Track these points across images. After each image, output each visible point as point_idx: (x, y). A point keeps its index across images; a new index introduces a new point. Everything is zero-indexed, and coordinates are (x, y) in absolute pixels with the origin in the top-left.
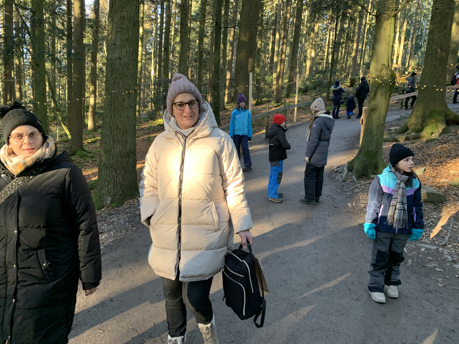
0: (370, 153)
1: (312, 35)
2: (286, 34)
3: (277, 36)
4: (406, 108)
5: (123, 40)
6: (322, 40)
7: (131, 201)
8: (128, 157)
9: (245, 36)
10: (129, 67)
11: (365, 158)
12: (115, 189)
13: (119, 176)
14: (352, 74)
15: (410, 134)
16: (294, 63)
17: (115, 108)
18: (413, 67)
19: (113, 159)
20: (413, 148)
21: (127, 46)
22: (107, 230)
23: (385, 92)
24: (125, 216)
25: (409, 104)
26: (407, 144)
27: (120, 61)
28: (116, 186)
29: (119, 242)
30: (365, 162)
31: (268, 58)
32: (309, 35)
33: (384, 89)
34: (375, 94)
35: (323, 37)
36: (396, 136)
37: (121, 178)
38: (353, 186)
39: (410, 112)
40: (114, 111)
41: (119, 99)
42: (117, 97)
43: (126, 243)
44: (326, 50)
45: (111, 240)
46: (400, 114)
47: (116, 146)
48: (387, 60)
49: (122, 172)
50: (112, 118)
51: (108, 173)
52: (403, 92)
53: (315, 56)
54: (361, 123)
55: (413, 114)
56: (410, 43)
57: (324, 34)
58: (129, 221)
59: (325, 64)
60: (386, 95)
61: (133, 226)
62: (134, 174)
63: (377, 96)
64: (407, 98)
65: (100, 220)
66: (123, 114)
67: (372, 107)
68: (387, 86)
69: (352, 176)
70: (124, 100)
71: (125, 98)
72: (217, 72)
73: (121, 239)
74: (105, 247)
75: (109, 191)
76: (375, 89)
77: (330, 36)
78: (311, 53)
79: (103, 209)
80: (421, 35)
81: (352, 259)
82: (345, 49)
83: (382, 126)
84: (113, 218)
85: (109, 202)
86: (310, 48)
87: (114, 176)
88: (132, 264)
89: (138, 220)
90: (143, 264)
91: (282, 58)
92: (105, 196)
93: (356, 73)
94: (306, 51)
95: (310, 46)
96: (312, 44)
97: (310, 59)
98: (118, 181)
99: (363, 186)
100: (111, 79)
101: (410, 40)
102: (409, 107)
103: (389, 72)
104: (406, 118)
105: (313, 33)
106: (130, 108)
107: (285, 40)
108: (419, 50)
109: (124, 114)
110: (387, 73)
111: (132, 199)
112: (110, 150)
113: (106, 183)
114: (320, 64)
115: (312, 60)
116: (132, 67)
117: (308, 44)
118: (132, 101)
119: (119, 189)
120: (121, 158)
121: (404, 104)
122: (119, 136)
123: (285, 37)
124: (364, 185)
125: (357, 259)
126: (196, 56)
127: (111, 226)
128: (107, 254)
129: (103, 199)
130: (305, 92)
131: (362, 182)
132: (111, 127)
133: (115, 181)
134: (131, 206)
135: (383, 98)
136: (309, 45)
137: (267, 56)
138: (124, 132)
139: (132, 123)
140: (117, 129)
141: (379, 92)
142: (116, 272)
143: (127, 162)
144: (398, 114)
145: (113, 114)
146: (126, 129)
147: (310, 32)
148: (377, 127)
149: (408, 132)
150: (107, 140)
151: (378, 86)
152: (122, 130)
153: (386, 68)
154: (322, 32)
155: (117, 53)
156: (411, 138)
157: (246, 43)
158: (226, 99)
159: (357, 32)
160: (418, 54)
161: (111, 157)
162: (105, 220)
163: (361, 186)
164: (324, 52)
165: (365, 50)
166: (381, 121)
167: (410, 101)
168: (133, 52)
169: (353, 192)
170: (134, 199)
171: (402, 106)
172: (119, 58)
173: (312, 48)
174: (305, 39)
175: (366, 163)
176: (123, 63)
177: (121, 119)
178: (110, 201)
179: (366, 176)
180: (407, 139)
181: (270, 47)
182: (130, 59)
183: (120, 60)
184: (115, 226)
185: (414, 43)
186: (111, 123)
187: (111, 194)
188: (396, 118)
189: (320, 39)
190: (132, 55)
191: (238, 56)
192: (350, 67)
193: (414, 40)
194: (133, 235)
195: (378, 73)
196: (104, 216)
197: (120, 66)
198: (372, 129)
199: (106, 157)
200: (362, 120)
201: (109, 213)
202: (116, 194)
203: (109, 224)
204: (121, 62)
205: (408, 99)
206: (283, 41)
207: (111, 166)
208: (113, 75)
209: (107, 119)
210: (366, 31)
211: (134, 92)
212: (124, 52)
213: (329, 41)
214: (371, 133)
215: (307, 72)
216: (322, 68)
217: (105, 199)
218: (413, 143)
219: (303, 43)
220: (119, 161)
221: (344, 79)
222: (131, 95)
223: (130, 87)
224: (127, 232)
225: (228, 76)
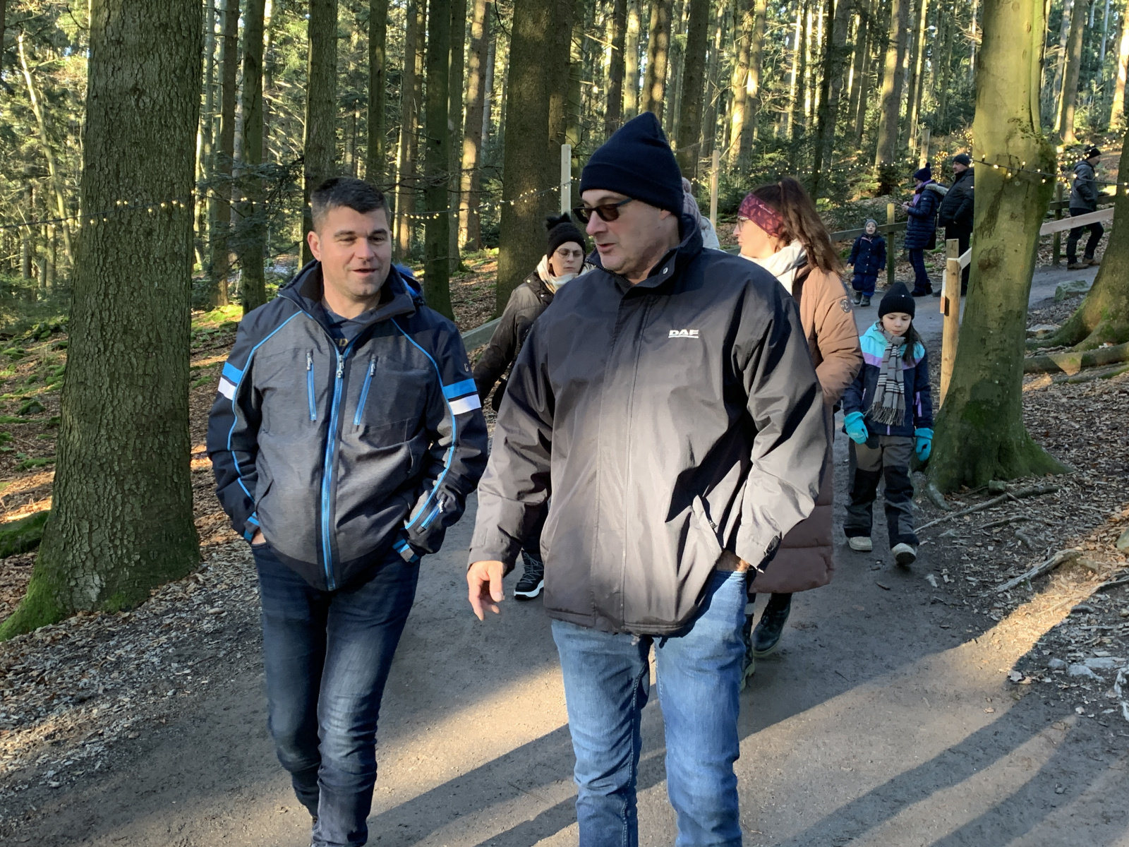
0: (984, 407)
1: (748, 20)
2: (663, 15)
3: (633, 23)
4: (1069, 263)
5: (150, 26)
6: (779, 38)
7: (174, 587)
8: (164, 432)
9: (536, 21)
10: (170, 121)
11: (966, 427)
12: (115, 547)
13: (132, 499)
14: (886, 152)
15: (1095, 346)
16: (692, 116)
17: (118, 259)
18: (1078, 130)
19: (109, 439)
20: (1109, 393)
21: (163, 49)
22: (105, 690)
23: (1025, 207)
24: (163, 639)
25: (1080, 253)
26: (1088, 380)
27: (137, 101)
28: (119, 535)
29: (155, 728)
30: (967, 439)
31: (597, 97)
32: (738, 20)
33: (1021, 198)
34: (992, 216)
35: (780, 30)
36: (1052, 355)
37: (137, 505)
38: (932, 517)
39: (1089, 276)
40: (117, 270)
41: (134, 228)
42: (125, 221)
43: (182, 731)
44: (794, 73)
45: (126, 723)
46: (1056, 282)
47: (120, 394)
48: (1027, 106)
49: (143, 484)
50: (106, 295)
51: (92, 491)
52: (1059, 212)
53: (759, 91)
54: (942, 312)
55: (1103, 283)
56: (1062, 52)
57: (784, 17)
58: (179, 656)
59: (790, 119)
60: (1027, 217)
61: (196, 673)
62: (182, 492)
63: (999, 219)
64: (1073, 230)
65: (69, 655)
66: (146, 284)
67: (984, 256)
68: (1031, 188)
69: (926, 486)
70: (149, 233)
71: (156, 226)
72: (438, 142)
73: (161, 717)
74: (109, 746)
75: (97, 551)
76: (990, 196)
77: (804, 23)
78: (744, 81)
79: (73, 620)
80: (1097, 28)
81: (966, 755)
82: (857, 68)
83: (1018, 317)
84: (117, 647)
85: (93, 594)
86: (742, 65)
87: (114, 498)
88: (217, 802)
89: (211, 652)
90: (258, 798)
91: (652, 98)
92: (79, 574)
93: (896, 149)
94: (727, 75)
95: (742, 58)
96: (747, 51)
97: (743, 102)
98: (127, 519)
99: (967, 518)
100: (104, 160)
101: (1063, 42)
102: (1080, 260)
103: (1034, 144)
104: (1076, 294)
105: (752, 14)
106: (172, 261)
107: (662, 38)
108: (1092, 77)
109: (152, 283)
110: (1028, 146)
111: (176, 579)
112: (100, 407)
113: (86, 524)
114: (772, 117)
115: (748, 104)
116: (179, 121)
117: (734, 50)
118: (180, 237)
119: (131, 546)
120: (138, 436)
121: (1063, 252)
122: (134, 360)
123: (662, 28)
124: (970, 513)
125: (980, 754)
126: (349, 88)
127: (115, 674)
128: (119, 770)
129: (73, 583)
130: (731, 213)
131: (962, 504)
132: (102, 328)
133: (116, 519)
134: (178, 605)
135: (1019, 225)
136: (737, 56)
137: (595, 90)
138: (150, 344)
139: (177, 312)
140: (125, 333)
141: (1006, 207)
142: (164, 829)
143: (160, 448)
144: (1048, 284)
145: (113, 281)
146: (158, 334)
147: (739, 12)
148: (1004, 320)
149: (1089, 340)
150: (90, 373)
151: (1003, 188)
152: (143, 339)
153: (1023, 130)
154: (777, 10)
155: (128, 72)
156: (1099, 361)
157: (538, 44)
158: (463, 238)
159: (898, 15)
160: (1090, 88)
161: (103, 432)
162: (88, 657)
163: (960, 516)
164: (785, 79)
165: (922, 72)
166: (1016, 305)
167: (1083, 242)
168: (183, 70)
169: (935, 538)
170: (184, 582)
171: (1057, 257)
172: (135, 89)
173: (747, 66)
174: (723, 34)
175: (970, 441)
176: (149, 105)
177: (139, 301)
178: (97, 590)
179: (973, 483)
180: (1087, 363)
181: (606, 61)
182: (173, 94)
183: (139, 97)
184: (130, 673)
185: (1077, 52)
186: (105, 314)
187: (102, 565)
188: (1043, 297)
189: (772, 34)
190: (180, 79)
191: (515, 90)
192: (875, 129)
193: (1079, 42)
194: (205, 704)
195: (999, 149)
196: (80, 644)
197: (137, 118)
198: (985, 329)
199: (84, 433)
200: (947, 301)
201: (99, 631)
202: (120, 565)
203: (105, 671)
204: (141, 104)
205: (1076, 233)
206: (656, 41)
207: (101, 465)
208: (115, 149)
209: (91, 301)
210: (924, 13)
211: (186, 205)
212: (152, 67)
213: (803, 45)
214: (983, 341)
215: (735, 147)
216: (779, 132)
217: (82, 583)
218: (1109, 377)
219: (717, 47)
220: (131, 447)
221: (860, 170)
222: (176, 217)
223: (173, 190)
224: (180, 695)
225: (469, 157)
